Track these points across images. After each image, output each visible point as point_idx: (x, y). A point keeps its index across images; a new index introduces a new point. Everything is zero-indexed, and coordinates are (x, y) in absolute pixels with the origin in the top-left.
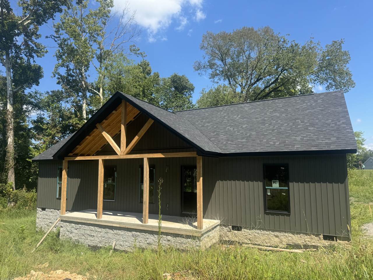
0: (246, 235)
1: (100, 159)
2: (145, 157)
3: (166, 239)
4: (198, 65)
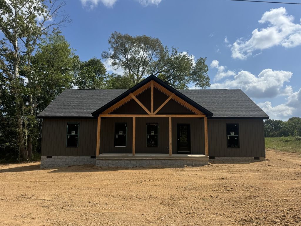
1: (134, 116)
2: (170, 116)
4: (106, 55)
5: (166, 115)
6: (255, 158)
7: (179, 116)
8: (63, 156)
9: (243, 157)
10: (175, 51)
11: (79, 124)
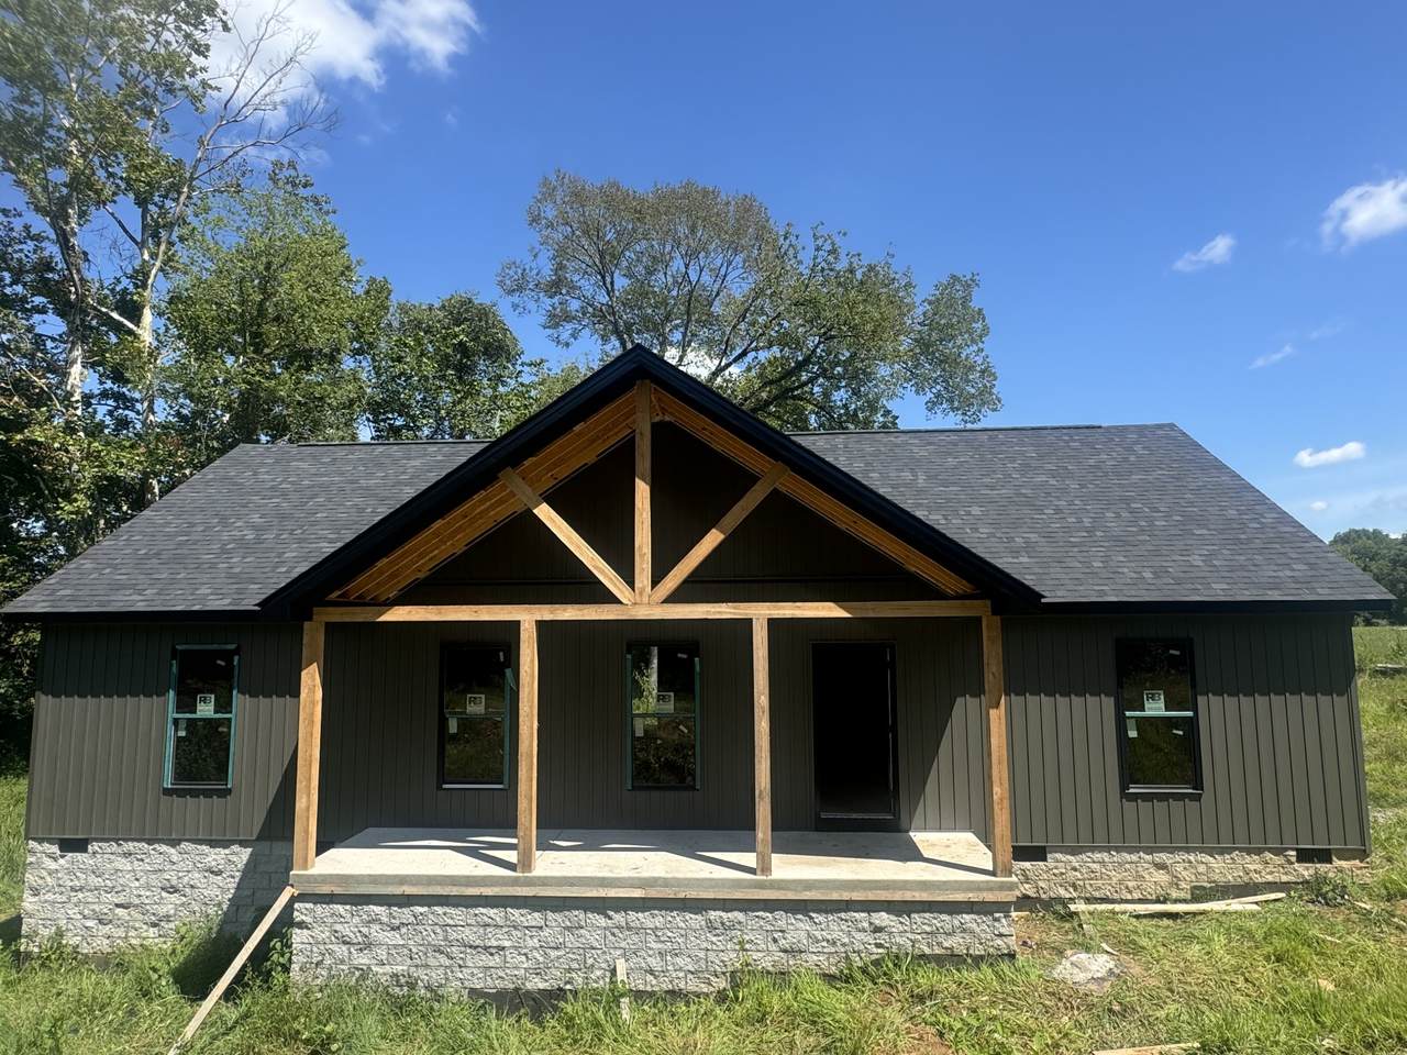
0: (1062, 874)
1: (527, 617)
2: (760, 613)
3: (866, 925)
4: (516, 277)
5: (735, 608)
6: (1305, 856)
7: (817, 608)
8: (150, 842)
9: (1230, 851)
10: (828, 247)
11: (237, 652)
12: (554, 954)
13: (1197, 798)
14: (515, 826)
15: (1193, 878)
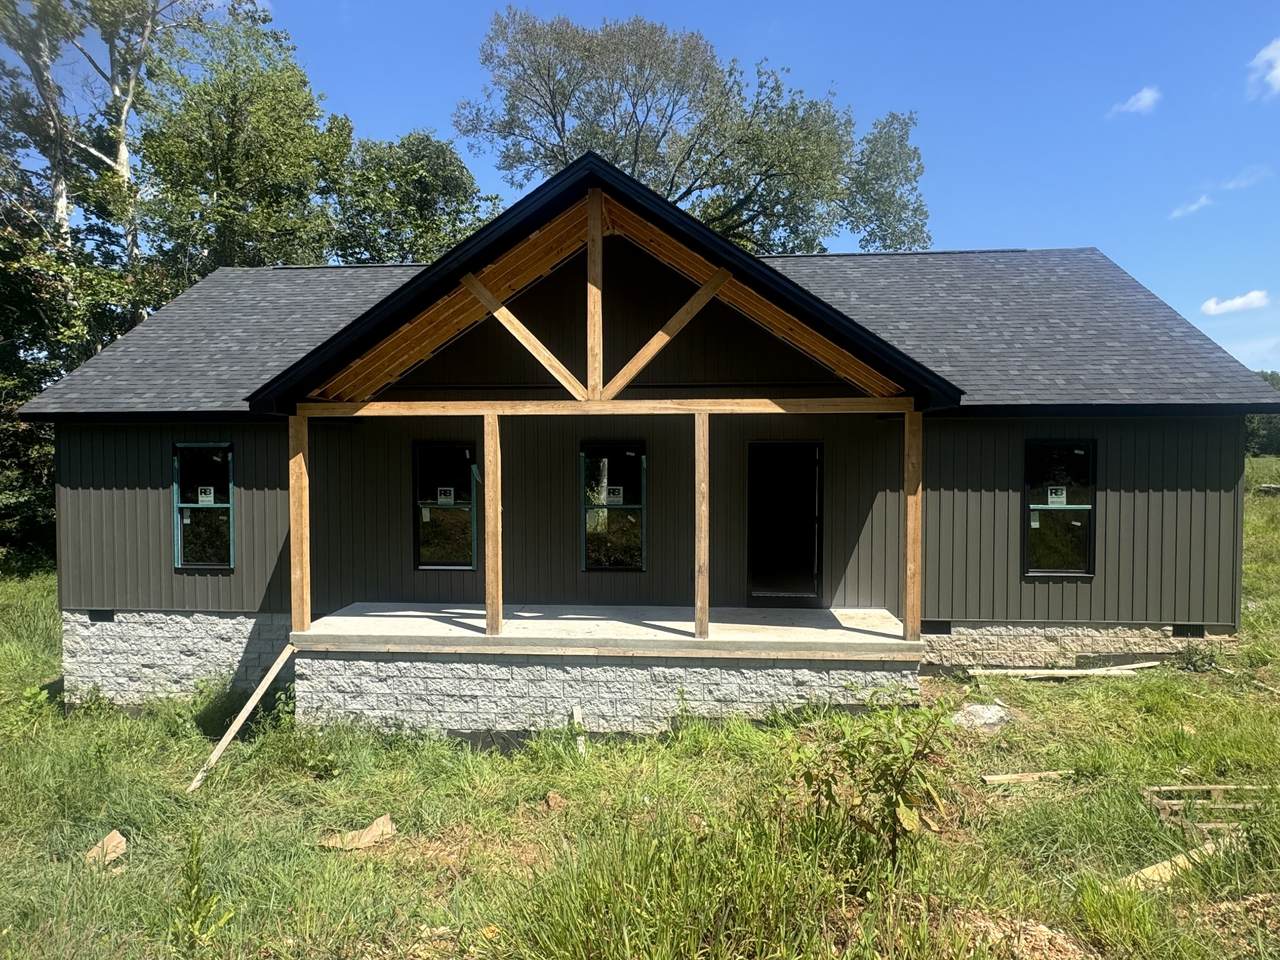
0: (964, 645)
1: (490, 412)
3: (790, 680)
4: (471, 117)
5: (679, 404)
6: (1179, 631)
7: (754, 405)
8: (167, 613)
9: (1113, 626)
10: (771, 84)
11: (230, 449)
12: (519, 702)
13: (1089, 581)
14: (483, 601)
15: (1079, 649)
